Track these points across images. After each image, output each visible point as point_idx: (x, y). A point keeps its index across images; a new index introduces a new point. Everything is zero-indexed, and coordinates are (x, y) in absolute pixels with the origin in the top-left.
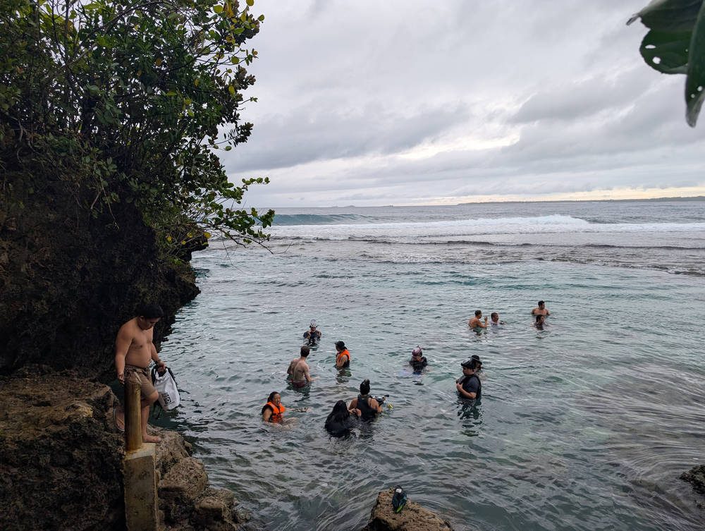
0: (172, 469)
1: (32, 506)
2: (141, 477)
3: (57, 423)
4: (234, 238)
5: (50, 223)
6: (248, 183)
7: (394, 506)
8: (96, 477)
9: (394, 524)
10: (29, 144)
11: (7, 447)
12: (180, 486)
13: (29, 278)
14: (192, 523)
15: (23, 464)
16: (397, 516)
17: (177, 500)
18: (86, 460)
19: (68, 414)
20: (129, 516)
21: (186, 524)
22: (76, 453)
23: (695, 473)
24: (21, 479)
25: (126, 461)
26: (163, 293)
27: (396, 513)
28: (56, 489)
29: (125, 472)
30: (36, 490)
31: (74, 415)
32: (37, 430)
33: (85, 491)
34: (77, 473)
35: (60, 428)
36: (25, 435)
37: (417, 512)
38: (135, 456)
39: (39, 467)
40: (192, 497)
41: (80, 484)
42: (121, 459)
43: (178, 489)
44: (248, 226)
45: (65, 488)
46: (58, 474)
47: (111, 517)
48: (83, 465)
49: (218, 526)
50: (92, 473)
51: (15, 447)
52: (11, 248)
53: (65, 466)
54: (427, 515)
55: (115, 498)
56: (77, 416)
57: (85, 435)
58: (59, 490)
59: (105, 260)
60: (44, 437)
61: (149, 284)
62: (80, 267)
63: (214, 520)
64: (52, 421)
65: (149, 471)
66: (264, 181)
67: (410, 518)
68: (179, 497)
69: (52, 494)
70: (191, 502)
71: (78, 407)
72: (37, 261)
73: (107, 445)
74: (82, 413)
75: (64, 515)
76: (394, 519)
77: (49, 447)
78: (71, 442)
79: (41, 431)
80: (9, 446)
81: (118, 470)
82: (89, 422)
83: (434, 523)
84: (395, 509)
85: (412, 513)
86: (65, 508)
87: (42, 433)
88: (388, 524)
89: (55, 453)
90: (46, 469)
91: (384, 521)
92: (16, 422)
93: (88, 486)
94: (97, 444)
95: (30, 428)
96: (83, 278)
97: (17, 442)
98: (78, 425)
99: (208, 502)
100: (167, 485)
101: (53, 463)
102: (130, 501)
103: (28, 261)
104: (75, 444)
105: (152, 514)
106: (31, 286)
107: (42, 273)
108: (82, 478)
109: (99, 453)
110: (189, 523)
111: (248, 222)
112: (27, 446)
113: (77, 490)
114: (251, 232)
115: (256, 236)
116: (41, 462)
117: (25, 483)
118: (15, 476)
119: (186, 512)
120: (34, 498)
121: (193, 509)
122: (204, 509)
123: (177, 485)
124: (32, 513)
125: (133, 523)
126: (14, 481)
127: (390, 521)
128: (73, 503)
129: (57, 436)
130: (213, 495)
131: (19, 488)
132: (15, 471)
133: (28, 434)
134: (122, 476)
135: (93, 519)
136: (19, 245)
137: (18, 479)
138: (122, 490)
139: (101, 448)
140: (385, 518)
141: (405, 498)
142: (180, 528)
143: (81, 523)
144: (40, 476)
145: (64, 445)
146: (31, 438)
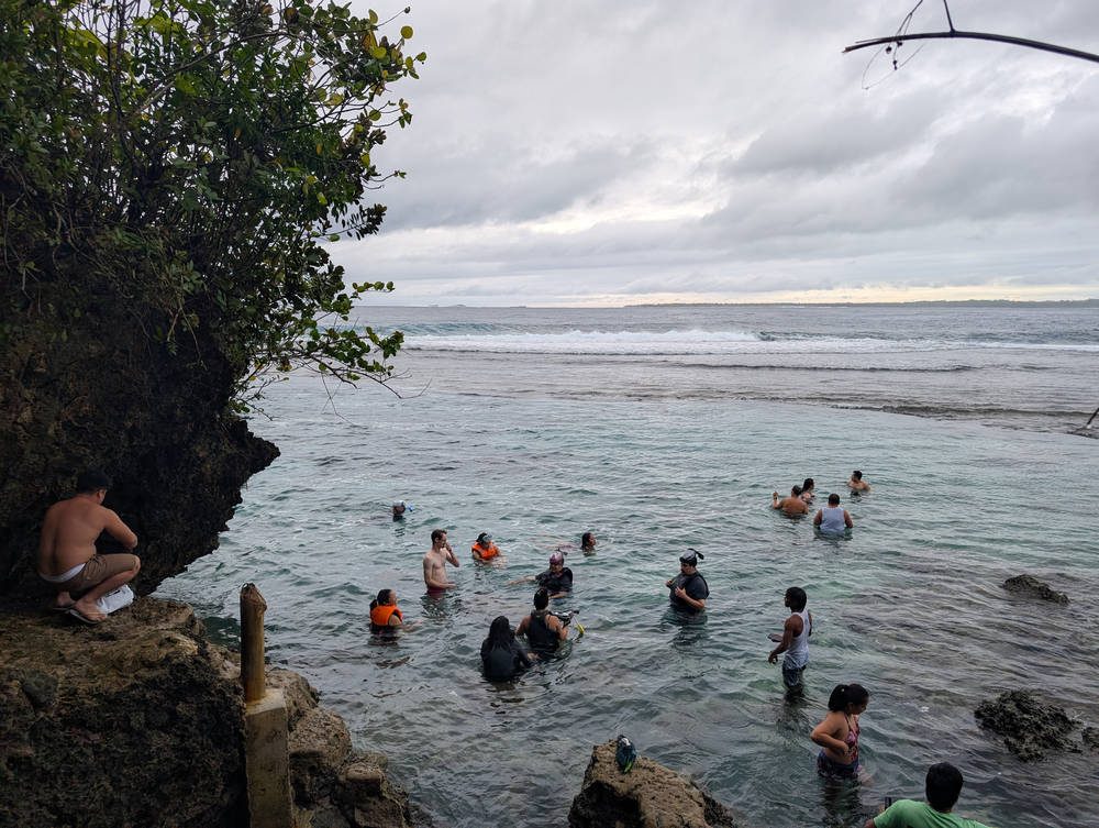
0: (298, 725)
1: (122, 788)
2: (269, 739)
3: (151, 666)
4: (339, 372)
5: (91, 359)
6: (361, 290)
7: (619, 763)
8: (210, 742)
9: (623, 788)
10: (70, 241)
11: (83, 703)
12: (316, 749)
13: (57, 444)
14: (336, 802)
15: (106, 728)
16: (626, 777)
17: (312, 770)
18: (195, 718)
19: (164, 652)
20: (252, 796)
21: (326, 803)
22: (181, 708)
23: (1005, 701)
24: (106, 750)
25: (248, 718)
26: (229, 458)
27: (624, 773)
28: (155, 761)
29: (247, 733)
30: (126, 765)
31: (172, 653)
32: (122, 676)
33: (194, 762)
34: (182, 736)
35: (155, 673)
36: (106, 686)
37: (652, 770)
38: (260, 709)
39: (129, 730)
40: (333, 764)
41: (186, 753)
42: (242, 714)
43: (315, 755)
44: (359, 355)
45: (167, 759)
46: (158, 740)
47: (226, 799)
48: (191, 726)
49: (375, 804)
50: (202, 736)
51: (94, 703)
52: (35, 400)
53: (164, 728)
54: (666, 774)
55: (232, 771)
56: (178, 653)
57: (192, 681)
58: (159, 762)
59: (161, 413)
60: (133, 686)
61: (210, 444)
62: (129, 424)
63: (368, 795)
64: (143, 663)
65: (280, 729)
66: (385, 288)
67: (644, 779)
68: (316, 765)
69: (150, 769)
70: (332, 772)
71: (176, 641)
72: (70, 417)
73: (224, 694)
74: (183, 649)
75: (165, 800)
76: (622, 782)
77: (143, 702)
78: (171, 692)
79: (128, 677)
80: (86, 701)
81: (236, 730)
82: (196, 662)
83: (677, 785)
84: (622, 768)
85: (645, 772)
86: (166, 789)
87: (130, 682)
88: (613, 789)
89: (150, 709)
90: (140, 734)
91: (607, 784)
92: (81, 665)
93: (197, 755)
94: (209, 693)
95: (110, 673)
96: (131, 440)
97: (94, 696)
98: (182, 667)
99: (357, 771)
100: (298, 749)
101: (148, 724)
102: (255, 775)
103: (58, 419)
104: (177, 695)
105: (285, 791)
106: (60, 457)
107: (76, 436)
108: (189, 743)
109: (213, 707)
110: (331, 802)
111: (359, 349)
112: (110, 702)
113: (182, 762)
114: (363, 364)
115: (370, 369)
116: (132, 723)
117: (112, 755)
118: (98, 746)
119: (325, 786)
120: (124, 775)
121: (337, 782)
122: (354, 781)
123: (312, 749)
124: (123, 798)
125: (258, 804)
126: (95, 753)
127: (616, 784)
128: (176, 781)
129: (152, 684)
130: (362, 760)
131: (104, 763)
132: (96, 737)
133: (110, 683)
134: (242, 738)
135: (203, 802)
136: (48, 393)
137: (102, 749)
138: (243, 760)
139: (217, 699)
140: (609, 781)
141: (634, 752)
142: (319, 809)
143: (187, 809)
144: (130, 744)
145: (163, 697)
146: (115, 689)
